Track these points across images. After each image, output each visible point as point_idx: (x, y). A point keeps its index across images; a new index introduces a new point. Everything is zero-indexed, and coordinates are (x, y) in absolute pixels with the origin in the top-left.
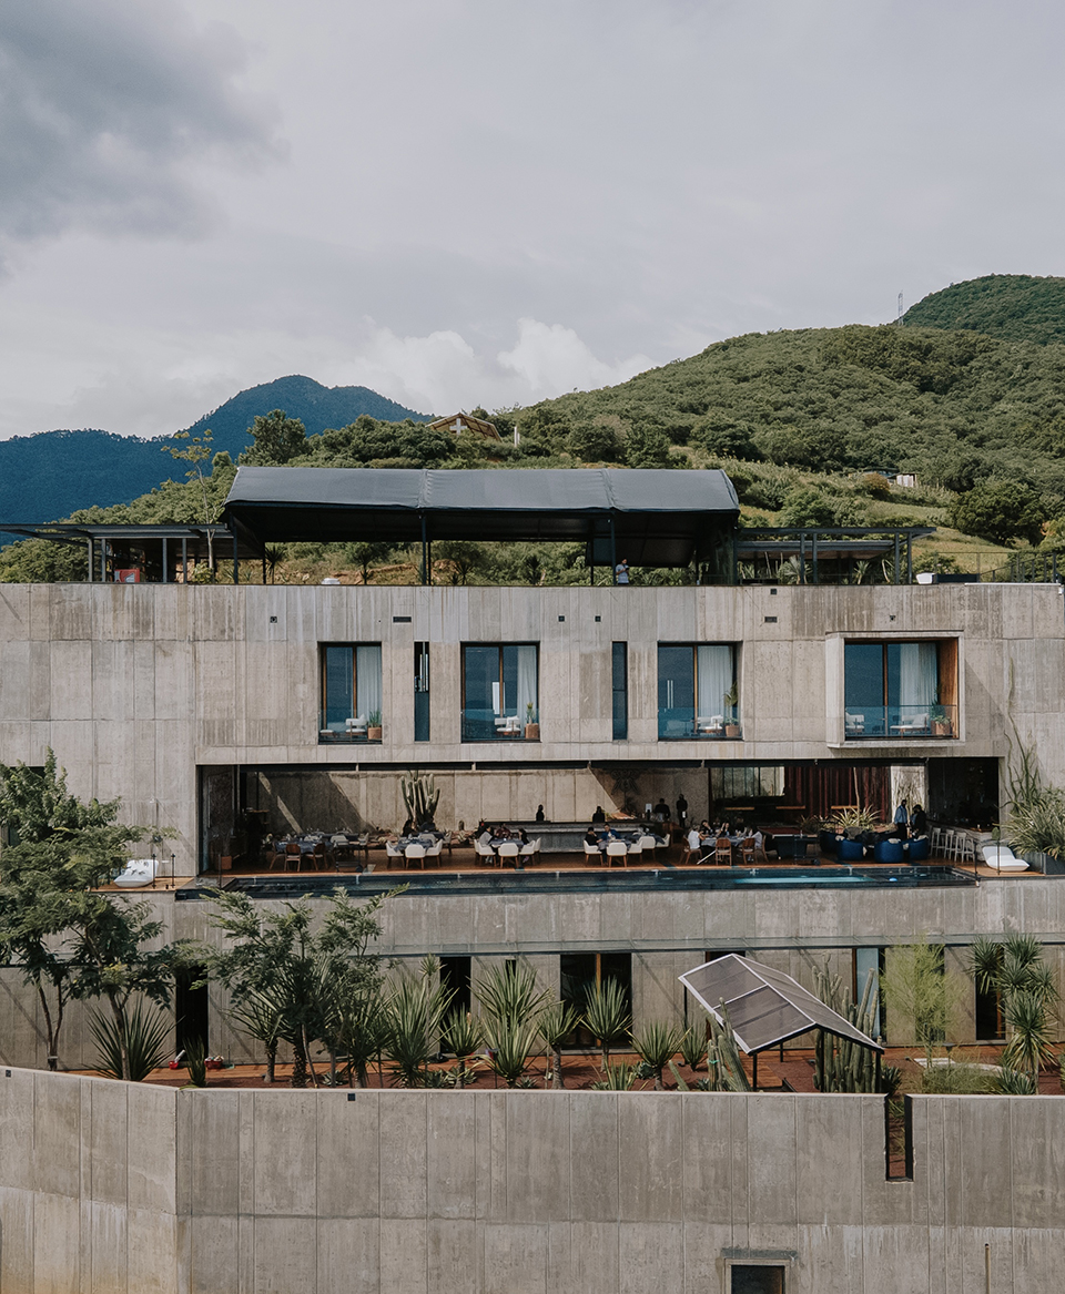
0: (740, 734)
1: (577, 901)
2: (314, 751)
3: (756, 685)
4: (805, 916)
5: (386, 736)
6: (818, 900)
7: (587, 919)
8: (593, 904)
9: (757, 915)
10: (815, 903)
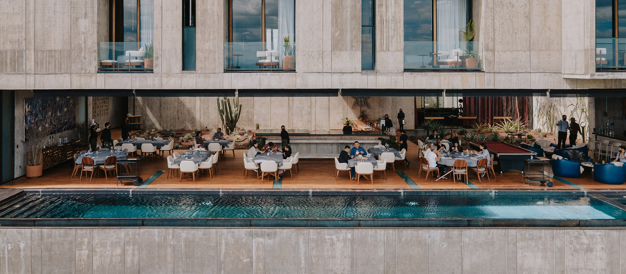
0: (479, 65)
1: (327, 237)
2: (94, 78)
3: (496, 21)
4: (571, 258)
5: (157, 65)
6: (585, 240)
7: (338, 254)
8: (345, 240)
9: (519, 255)
10: (582, 244)
